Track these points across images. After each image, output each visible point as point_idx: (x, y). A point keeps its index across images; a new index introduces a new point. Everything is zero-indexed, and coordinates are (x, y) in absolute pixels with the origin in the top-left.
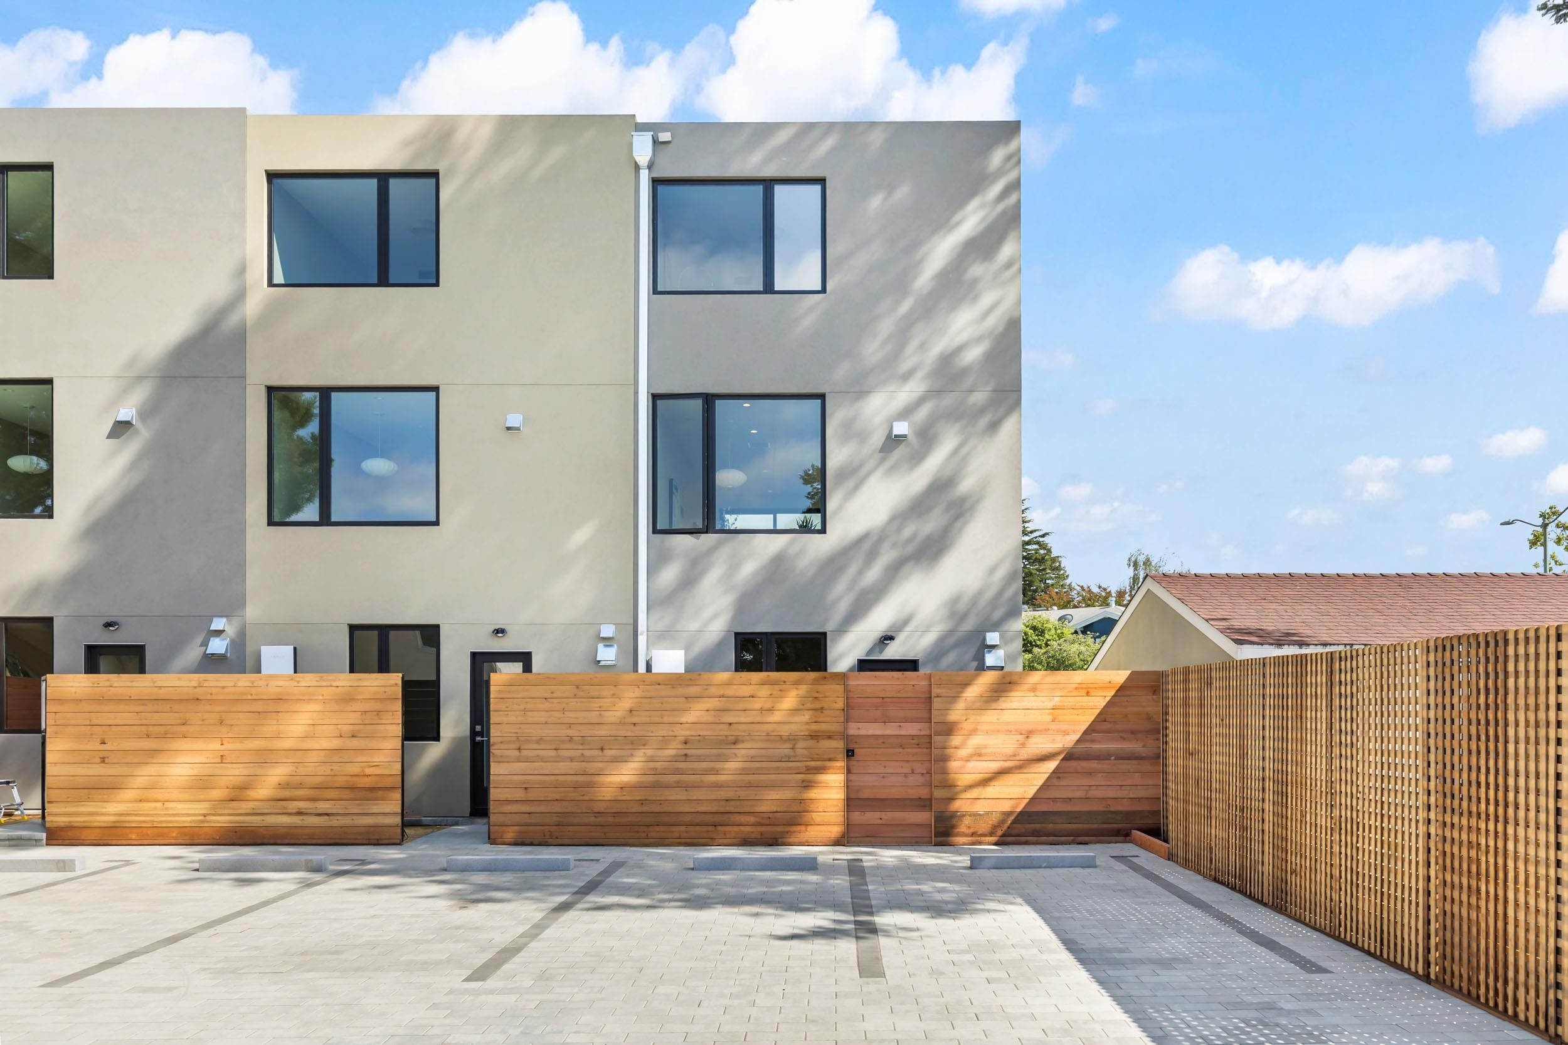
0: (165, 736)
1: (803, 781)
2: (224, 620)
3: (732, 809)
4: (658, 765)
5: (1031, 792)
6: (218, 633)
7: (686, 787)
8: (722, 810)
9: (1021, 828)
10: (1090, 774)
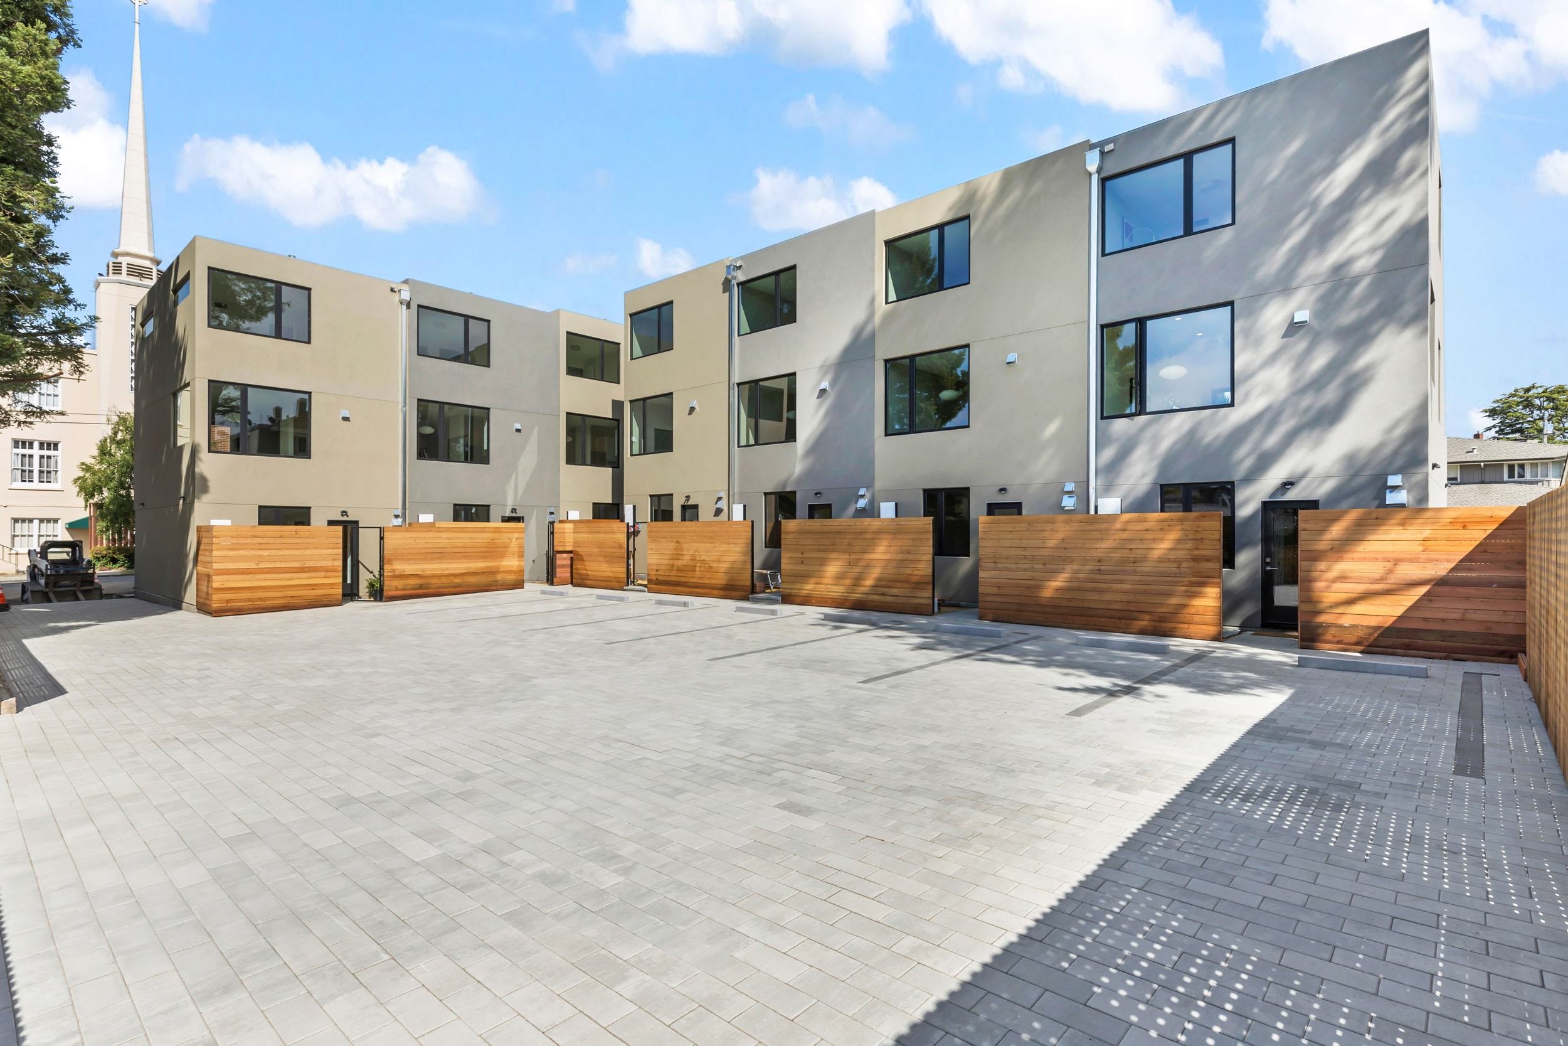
0: (825, 551)
1: (1186, 592)
2: (865, 489)
3: (1132, 609)
4: (1081, 576)
5: (1399, 611)
6: (862, 496)
7: (1100, 591)
8: (1125, 608)
9: (1388, 642)
10: (1467, 598)
